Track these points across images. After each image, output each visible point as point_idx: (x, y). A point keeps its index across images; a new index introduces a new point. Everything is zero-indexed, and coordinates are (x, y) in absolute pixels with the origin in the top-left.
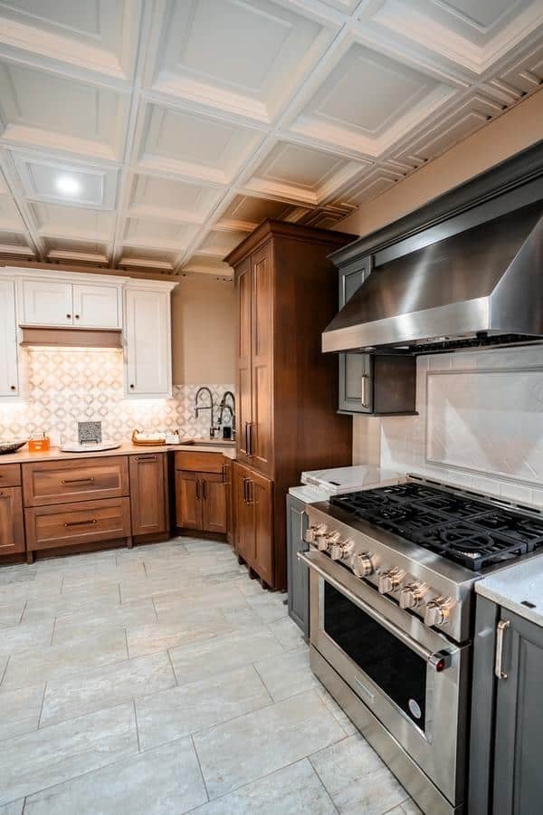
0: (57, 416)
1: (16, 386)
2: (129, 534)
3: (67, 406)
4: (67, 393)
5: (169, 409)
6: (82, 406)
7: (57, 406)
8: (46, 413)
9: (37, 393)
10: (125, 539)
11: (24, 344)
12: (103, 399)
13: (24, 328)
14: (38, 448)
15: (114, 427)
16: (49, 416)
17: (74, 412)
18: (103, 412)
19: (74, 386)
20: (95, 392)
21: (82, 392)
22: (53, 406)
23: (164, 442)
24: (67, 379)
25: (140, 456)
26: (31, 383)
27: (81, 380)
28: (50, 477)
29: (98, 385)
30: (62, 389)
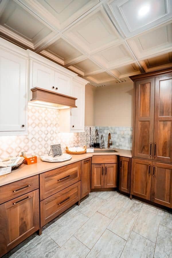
0: (32, 142)
1: (24, 125)
2: (79, 199)
3: (37, 136)
4: (37, 129)
6: (43, 136)
7: (32, 137)
8: (26, 141)
12: (52, 132)
14: (32, 162)
16: (28, 143)
18: (52, 139)
19: (40, 125)
20: (49, 129)
21: (43, 129)
24: (37, 122)
25: (85, 160)
27: (43, 122)
29: (50, 125)
30: (35, 127)
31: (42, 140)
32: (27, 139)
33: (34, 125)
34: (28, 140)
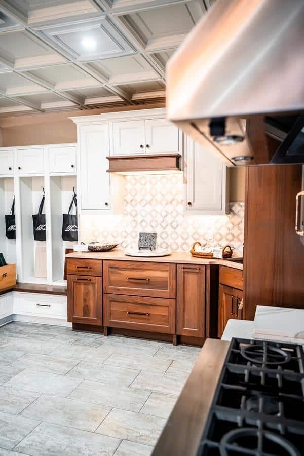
1: (108, 203)
2: (173, 332)
3: (149, 219)
4: (148, 208)
5: (230, 226)
6: (159, 219)
7: (142, 219)
8: (134, 224)
9: (129, 208)
10: (171, 335)
11: (111, 170)
12: (175, 214)
13: (110, 159)
15: (183, 238)
16: (135, 227)
17: (154, 224)
18: (174, 225)
19: (154, 202)
20: (170, 208)
22: (139, 219)
23: (212, 256)
24: (148, 197)
25: (186, 266)
26: (125, 200)
27: (159, 197)
28: (120, 273)
29: (171, 202)
30: (146, 205)
31: (157, 226)
32: (135, 221)
33: (144, 203)
34: (137, 223)
